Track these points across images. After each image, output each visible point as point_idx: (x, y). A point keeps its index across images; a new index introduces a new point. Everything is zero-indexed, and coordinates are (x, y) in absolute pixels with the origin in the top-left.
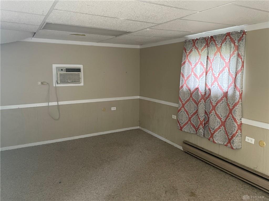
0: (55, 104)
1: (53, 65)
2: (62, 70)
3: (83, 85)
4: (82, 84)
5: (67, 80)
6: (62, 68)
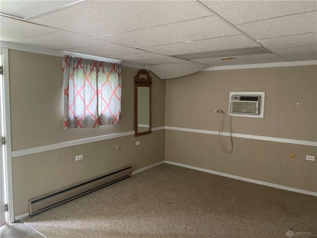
0: (228, 134)
1: (230, 92)
2: (236, 98)
3: (263, 117)
4: (261, 116)
5: (240, 110)
6: (236, 96)
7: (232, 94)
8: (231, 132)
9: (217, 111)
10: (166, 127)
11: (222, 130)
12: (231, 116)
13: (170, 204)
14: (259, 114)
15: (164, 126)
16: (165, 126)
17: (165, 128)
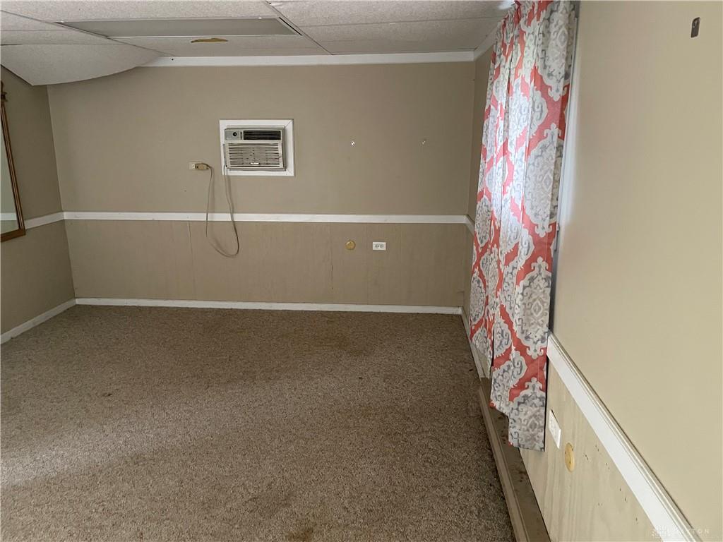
0: (226, 217)
1: (221, 121)
2: (235, 134)
3: (292, 174)
4: (290, 172)
5: (246, 162)
6: (235, 131)
7: (224, 124)
8: (232, 212)
9: (197, 167)
10: (66, 216)
11: (212, 209)
12: (229, 177)
13: (109, 395)
14: (285, 167)
15: (60, 213)
16: (63, 211)
17: (65, 218)
